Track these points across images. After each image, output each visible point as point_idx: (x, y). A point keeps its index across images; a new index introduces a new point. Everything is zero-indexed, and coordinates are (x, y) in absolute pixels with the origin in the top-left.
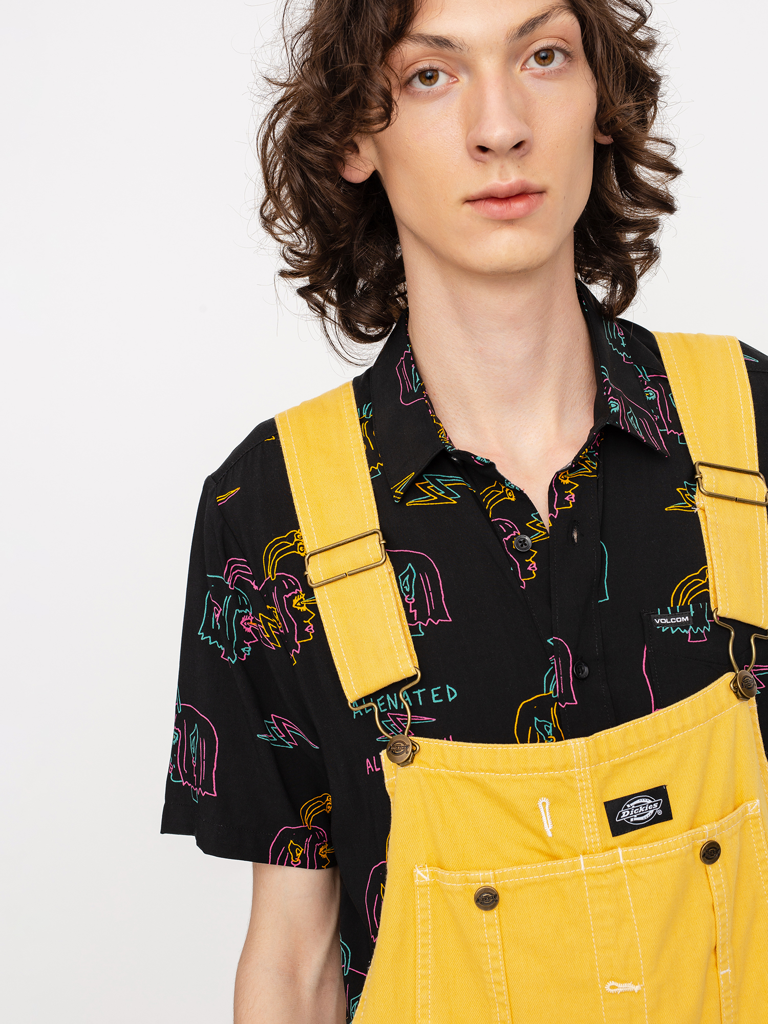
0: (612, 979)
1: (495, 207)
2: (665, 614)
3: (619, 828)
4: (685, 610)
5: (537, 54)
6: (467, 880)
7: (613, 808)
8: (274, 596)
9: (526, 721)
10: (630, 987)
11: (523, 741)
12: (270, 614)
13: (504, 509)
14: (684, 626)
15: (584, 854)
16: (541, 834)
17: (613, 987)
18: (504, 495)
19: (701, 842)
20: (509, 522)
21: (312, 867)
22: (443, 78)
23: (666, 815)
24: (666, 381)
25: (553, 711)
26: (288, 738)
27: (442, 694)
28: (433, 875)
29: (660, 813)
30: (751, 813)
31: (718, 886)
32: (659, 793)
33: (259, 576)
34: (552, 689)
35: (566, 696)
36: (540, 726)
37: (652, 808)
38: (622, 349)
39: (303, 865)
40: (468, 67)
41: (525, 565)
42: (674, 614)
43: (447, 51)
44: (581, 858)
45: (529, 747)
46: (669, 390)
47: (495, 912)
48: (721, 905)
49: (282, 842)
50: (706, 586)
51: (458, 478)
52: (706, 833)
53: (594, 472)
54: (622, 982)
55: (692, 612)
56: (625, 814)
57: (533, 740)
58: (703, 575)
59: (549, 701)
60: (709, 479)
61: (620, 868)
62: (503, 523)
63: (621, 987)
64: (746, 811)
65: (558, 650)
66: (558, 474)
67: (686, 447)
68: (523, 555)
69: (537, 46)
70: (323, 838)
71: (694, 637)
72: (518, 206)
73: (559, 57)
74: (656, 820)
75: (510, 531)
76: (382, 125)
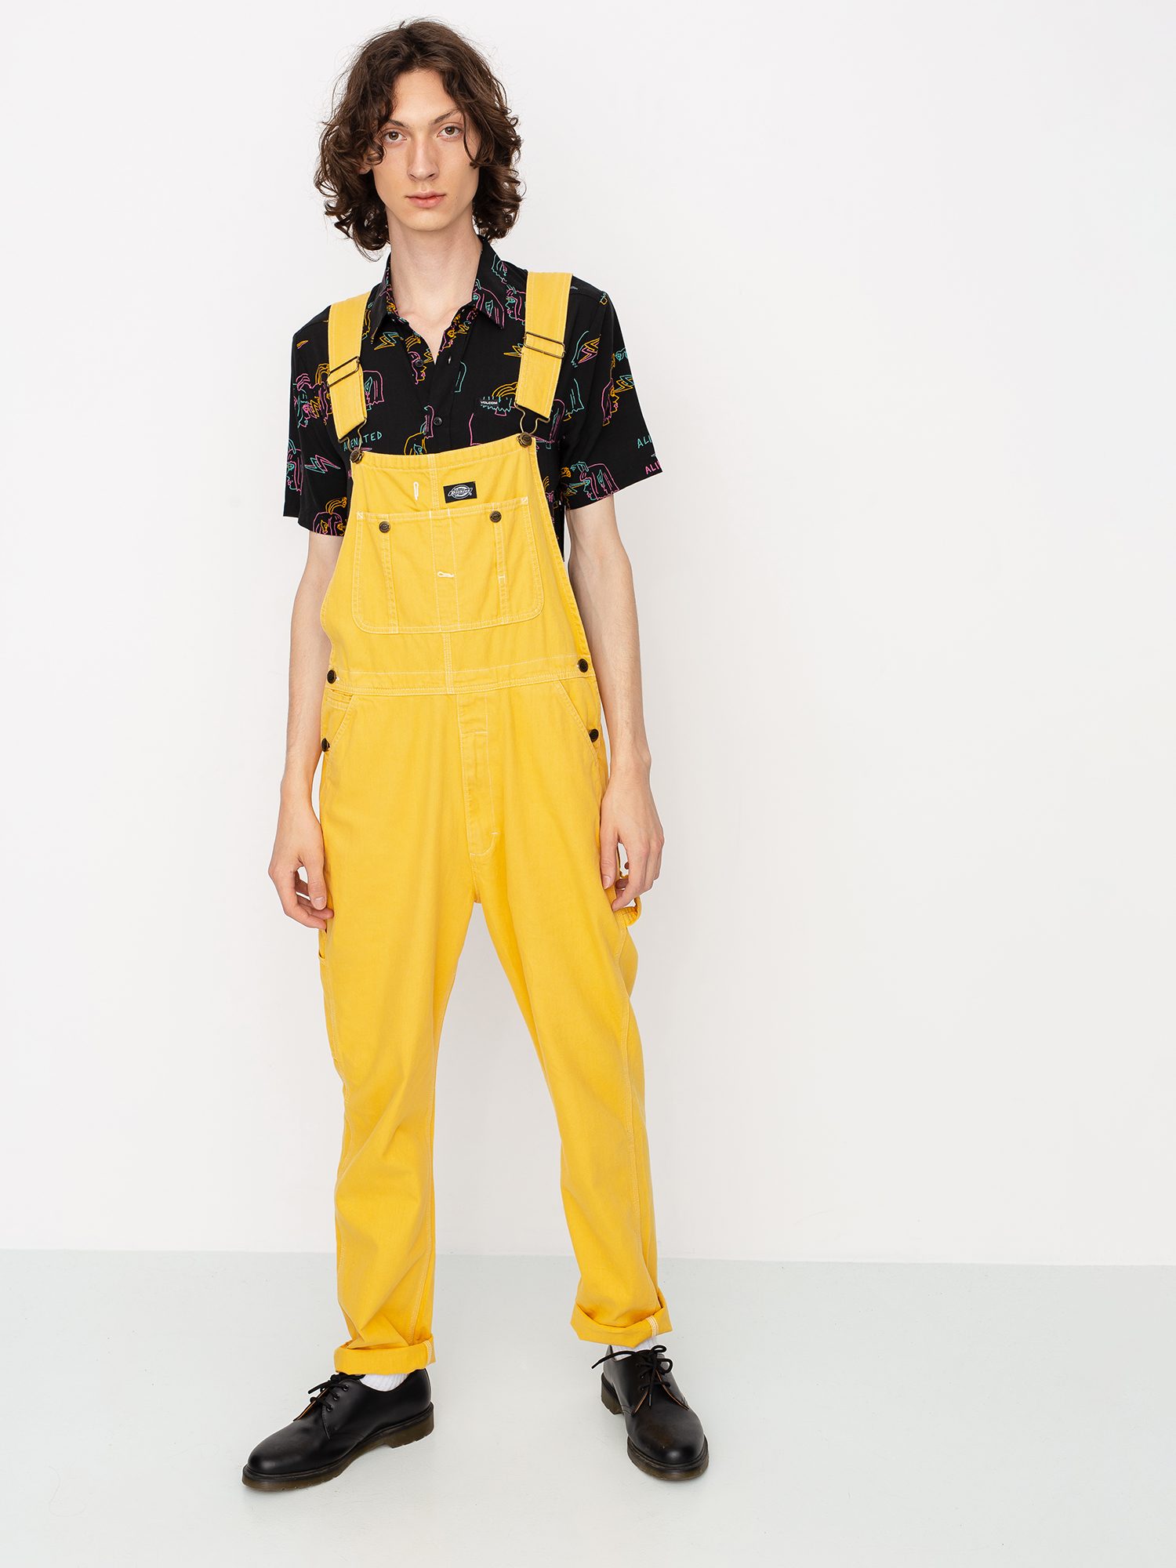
0: (440, 570)
1: (420, 202)
2: (487, 400)
3: (449, 499)
4: (496, 399)
5: (446, 129)
6: (377, 518)
7: (447, 489)
8: (319, 392)
9: (410, 446)
10: (449, 575)
11: (408, 454)
12: (316, 400)
13: (415, 348)
14: (495, 406)
15: (432, 510)
16: (412, 499)
17: (441, 574)
18: (416, 341)
19: (490, 512)
20: (416, 353)
21: (334, 534)
22: (400, 137)
23: (474, 496)
24: (524, 296)
25: (423, 441)
26: (323, 468)
27: (375, 436)
28: (365, 515)
29: (471, 494)
30: (523, 503)
31: (498, 534)
32: (471, 485)
33: (313, 382)
34: (424, 430)
35: (428, 434)
36: (417, 448)
37: (467, 491)
38: (503, 277)
39: (329, 534)
40: (411, 135)
41: (420, 374)
42: (491, 400)
43: (401, 127)
44: (430, 512)
45: (410, 457)
46: (524, 300)
47: (388, 533)
48: (499, 543)
49: (318, 521)
50: (515, 391)
51: (396, 333)
52: (493, 507)
53: (466, 331)
54: (445, 572)
55: (500, 400)
56: (453, 493)
57: (413, 454)
58: (514, 386)
59: (422, 436)
60: (529, 340)
61: (448, 518)
62: (413, 354)
63: (445, 575)
64: (520, 502)
65: (429, 412)
66: (446, 331)
67: (524, 326)
68: (419, 369)
69: (445, 126)
70: (339, 520)
71: (498, 412)
72: (432, 202)
73: (456, 131)
74: (468, 497)
75: (415, 357)
76: (378, 162)
